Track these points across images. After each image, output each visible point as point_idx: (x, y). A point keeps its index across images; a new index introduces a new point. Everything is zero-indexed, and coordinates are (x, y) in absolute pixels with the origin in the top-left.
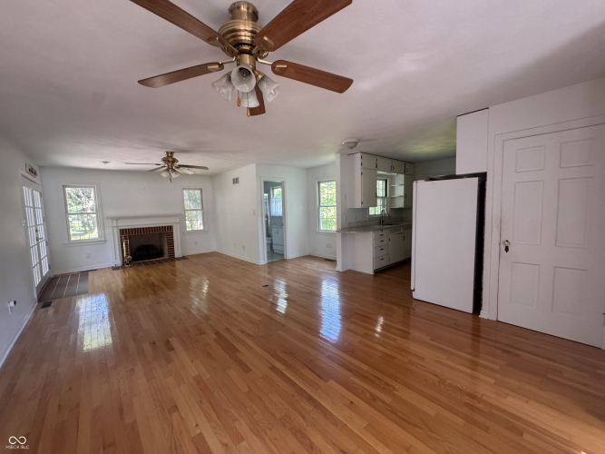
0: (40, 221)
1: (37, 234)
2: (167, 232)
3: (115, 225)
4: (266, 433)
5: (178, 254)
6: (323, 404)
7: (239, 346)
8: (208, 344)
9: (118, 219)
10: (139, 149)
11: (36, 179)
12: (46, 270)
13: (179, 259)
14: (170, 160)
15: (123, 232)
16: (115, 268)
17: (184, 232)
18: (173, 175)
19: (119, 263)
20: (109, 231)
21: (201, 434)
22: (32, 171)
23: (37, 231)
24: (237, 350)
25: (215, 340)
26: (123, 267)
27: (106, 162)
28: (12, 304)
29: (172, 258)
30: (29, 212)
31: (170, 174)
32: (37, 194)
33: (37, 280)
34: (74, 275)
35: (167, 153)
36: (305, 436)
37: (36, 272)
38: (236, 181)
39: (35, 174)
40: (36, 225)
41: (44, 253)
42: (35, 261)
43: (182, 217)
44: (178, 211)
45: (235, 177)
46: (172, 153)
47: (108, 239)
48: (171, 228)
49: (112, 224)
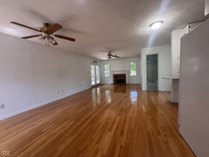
15: (114, 75)
16: (111, 84)
17: (129, 76)
28: (79, 86)
30: (92, 70)
33: (93, 84)
39: (97, 62)
47: (111, 76)
48: (125, 74)
49: (111, 73)
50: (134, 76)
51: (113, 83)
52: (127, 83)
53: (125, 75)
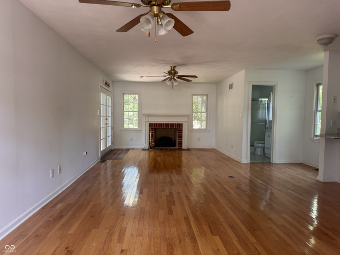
0: (109, 114)
1: (107, 122)
2: (178, 128)
3: (147, 120)
4: (154, 239)
5: (184, 146)
6: (198, 242)
7: (177, 202)
8: (161, 197)
9: (149, 116)
10: (155, 66)
11: (110, 89)
12: (109, 144)
13: (184, 150)
14: (172, 73)
15: (151, 125)
16: (144, 150)
17: (191, 129)
18: (175, 84)
19: (147, 147)
20: (143, 123)
21: (126, 227)
22: (106, 84)
23: (106, 119)
24: (174, 204)
25: (167, 196)
26: (148, 150)
27: (142, 77)
28: (85, 153)
29: (180, 148)
30: (102, 108)
31: (173, 83)
32: (109, 98)
33: (102, 148)
34: (123, 150)
35: (171, 67)
36: (172, 248)
37: (102, 143)
38: (231, 87)
39: (109, 86)
40: (106, 116)
41: (109, 133)
42: (102, 136)
43: (190, 118)
44: (188, 112)
45: (230, 83)
46: (174, 67)
47: (143, 129)
50: (200, 130)
53: (181, 125)
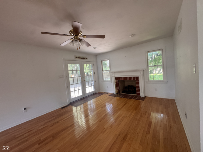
17: (148, 81)
20: (112, 77)
30: (74, 72)
40: (83, 76)
47: (112, 81)
48: (138, 78)
49: (113, 75)
50: (156, 81)
51: (115, 93)
52: (142, 94)
